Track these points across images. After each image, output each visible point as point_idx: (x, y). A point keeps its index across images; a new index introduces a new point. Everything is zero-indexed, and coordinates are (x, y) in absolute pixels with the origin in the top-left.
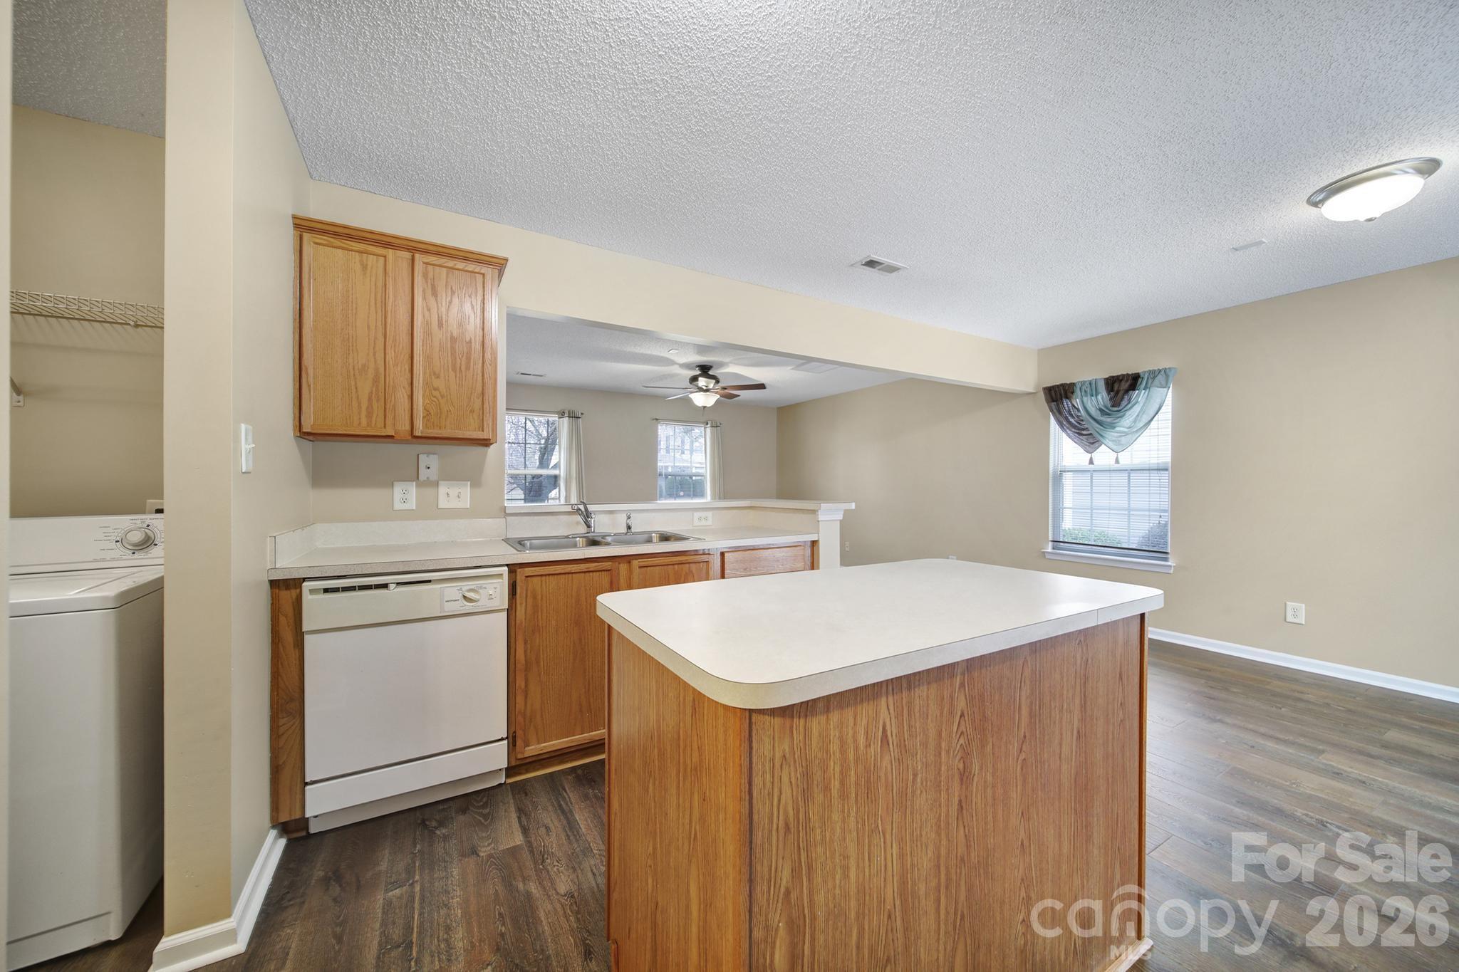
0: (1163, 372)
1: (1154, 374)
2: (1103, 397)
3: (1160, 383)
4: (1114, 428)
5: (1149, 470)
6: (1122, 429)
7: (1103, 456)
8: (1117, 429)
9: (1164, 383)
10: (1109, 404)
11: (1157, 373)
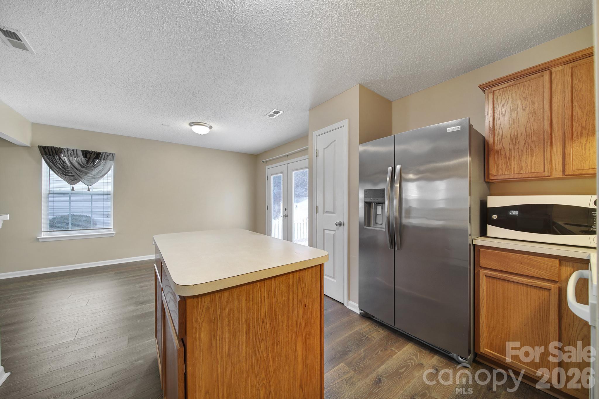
0: (111, 155)
1: (108, 155)
2: (82, 159)
3: (111, 159)
4: (87, 174)
5: (103, 194)
6: (90, 175)
7: (80, 187)
8: (88, 175)
9: (112, 159)
10: (85, 162)
11: (109, 154)
